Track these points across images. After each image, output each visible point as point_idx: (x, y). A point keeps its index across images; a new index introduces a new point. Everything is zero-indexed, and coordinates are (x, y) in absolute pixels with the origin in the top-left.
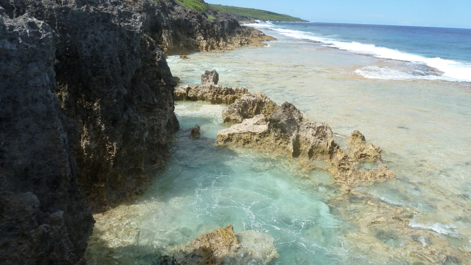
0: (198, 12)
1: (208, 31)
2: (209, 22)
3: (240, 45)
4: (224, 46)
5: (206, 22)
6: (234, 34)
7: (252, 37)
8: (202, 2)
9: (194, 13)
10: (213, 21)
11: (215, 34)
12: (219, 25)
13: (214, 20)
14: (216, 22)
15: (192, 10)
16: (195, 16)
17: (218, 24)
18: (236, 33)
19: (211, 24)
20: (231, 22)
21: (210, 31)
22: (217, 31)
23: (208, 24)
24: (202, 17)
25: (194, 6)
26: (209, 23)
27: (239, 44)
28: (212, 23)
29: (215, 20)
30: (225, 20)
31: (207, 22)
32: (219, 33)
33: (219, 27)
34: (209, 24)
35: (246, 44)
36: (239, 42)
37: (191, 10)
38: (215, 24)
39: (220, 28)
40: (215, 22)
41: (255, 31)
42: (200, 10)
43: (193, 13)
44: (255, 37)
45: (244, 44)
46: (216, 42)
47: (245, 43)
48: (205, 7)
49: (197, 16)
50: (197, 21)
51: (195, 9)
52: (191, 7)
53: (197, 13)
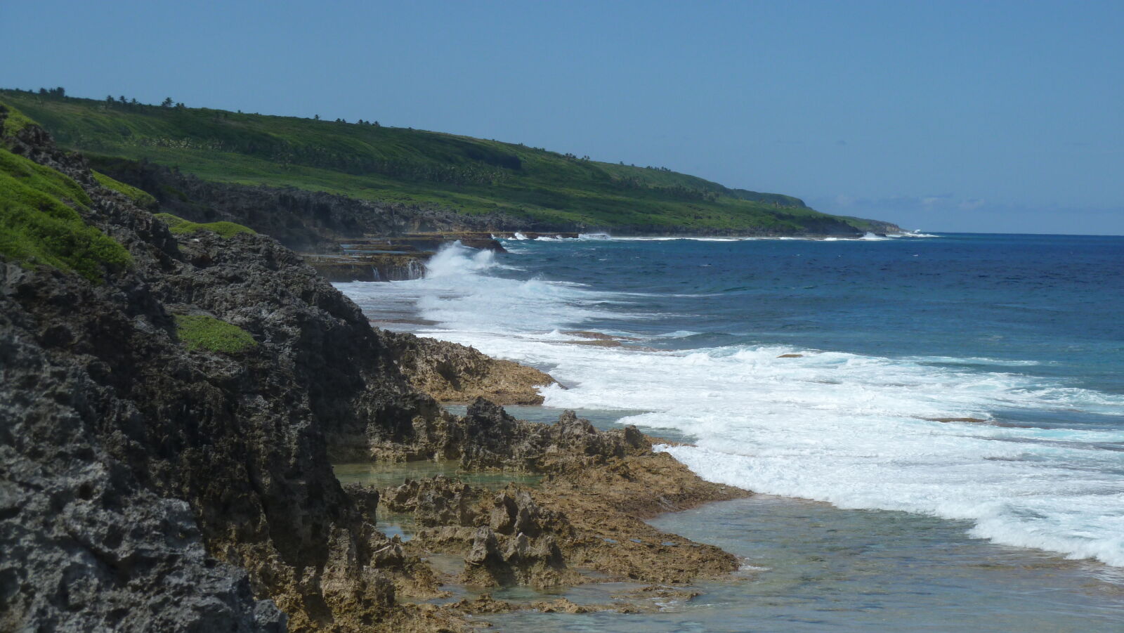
0: (99, 292)
1: (193, 462)
2: (199, 378)
3: (483, 578)
4: (368, 603)
5: (176, 376)
6: (355, 439)
7: (533, 465)
8: (28, 149)
9: (66, 304)
10: (232, 369)
11: (255, 486)
12: (289, 400)
13: (237, 357)
14: (265, 373)
15: (39, 272)
16: (74, 327)
17: (276, 391)
18: (371, 427)
19: (215, 397)
20: (322, 325)
21: (214, 457)
22: (276, 460)
23: (188, 399)
24: (129, 330)
25: (56, 233)
26: (198, 387)
27: (475, 566)
28: (230, 385)
29: (253, 353)
30: (264, 314)
31: (183, 374)
32: (296, 473)
33: (294, 418)
34: (203, 393)
35: (536, 568)
36: (478, 552)
37: (30, 277)
38: (254, 394)
39: (302, 425)
40: (252, 371)
41: (503, 385)
42: (111, 268)
43: (57, 301)
44: (563, 470)
45: (525, 562)
46: (299, 576)
47: (533, 560)
48: (69, 193)
49: (90, 326)
50: (93, 370)
51: (61, 265)
52: (31, 248)
53: (88, 298)
